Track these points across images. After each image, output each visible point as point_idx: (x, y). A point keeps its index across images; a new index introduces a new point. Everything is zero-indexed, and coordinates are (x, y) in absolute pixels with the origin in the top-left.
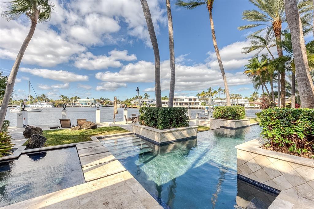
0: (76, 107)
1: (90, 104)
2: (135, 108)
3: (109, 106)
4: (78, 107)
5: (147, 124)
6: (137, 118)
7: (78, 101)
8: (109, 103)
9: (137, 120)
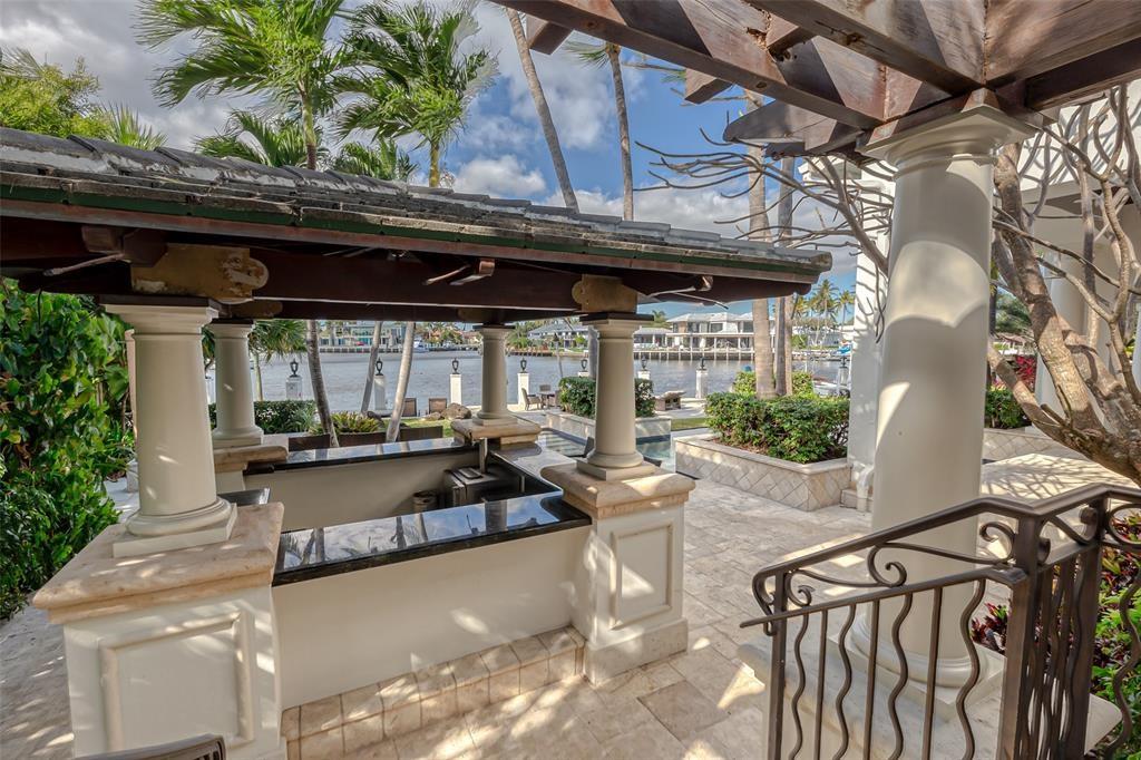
0: (345, 351)
1: (390, 344)
2: (545, 355)
3: (454, 350)
4: (352, 351)
5: (574, 411)
6: (553, 396)
7: (348, 330)
8: (451, 336)
9: (553, 401)
